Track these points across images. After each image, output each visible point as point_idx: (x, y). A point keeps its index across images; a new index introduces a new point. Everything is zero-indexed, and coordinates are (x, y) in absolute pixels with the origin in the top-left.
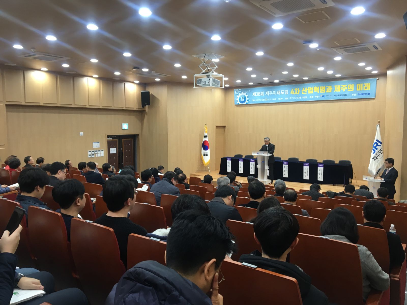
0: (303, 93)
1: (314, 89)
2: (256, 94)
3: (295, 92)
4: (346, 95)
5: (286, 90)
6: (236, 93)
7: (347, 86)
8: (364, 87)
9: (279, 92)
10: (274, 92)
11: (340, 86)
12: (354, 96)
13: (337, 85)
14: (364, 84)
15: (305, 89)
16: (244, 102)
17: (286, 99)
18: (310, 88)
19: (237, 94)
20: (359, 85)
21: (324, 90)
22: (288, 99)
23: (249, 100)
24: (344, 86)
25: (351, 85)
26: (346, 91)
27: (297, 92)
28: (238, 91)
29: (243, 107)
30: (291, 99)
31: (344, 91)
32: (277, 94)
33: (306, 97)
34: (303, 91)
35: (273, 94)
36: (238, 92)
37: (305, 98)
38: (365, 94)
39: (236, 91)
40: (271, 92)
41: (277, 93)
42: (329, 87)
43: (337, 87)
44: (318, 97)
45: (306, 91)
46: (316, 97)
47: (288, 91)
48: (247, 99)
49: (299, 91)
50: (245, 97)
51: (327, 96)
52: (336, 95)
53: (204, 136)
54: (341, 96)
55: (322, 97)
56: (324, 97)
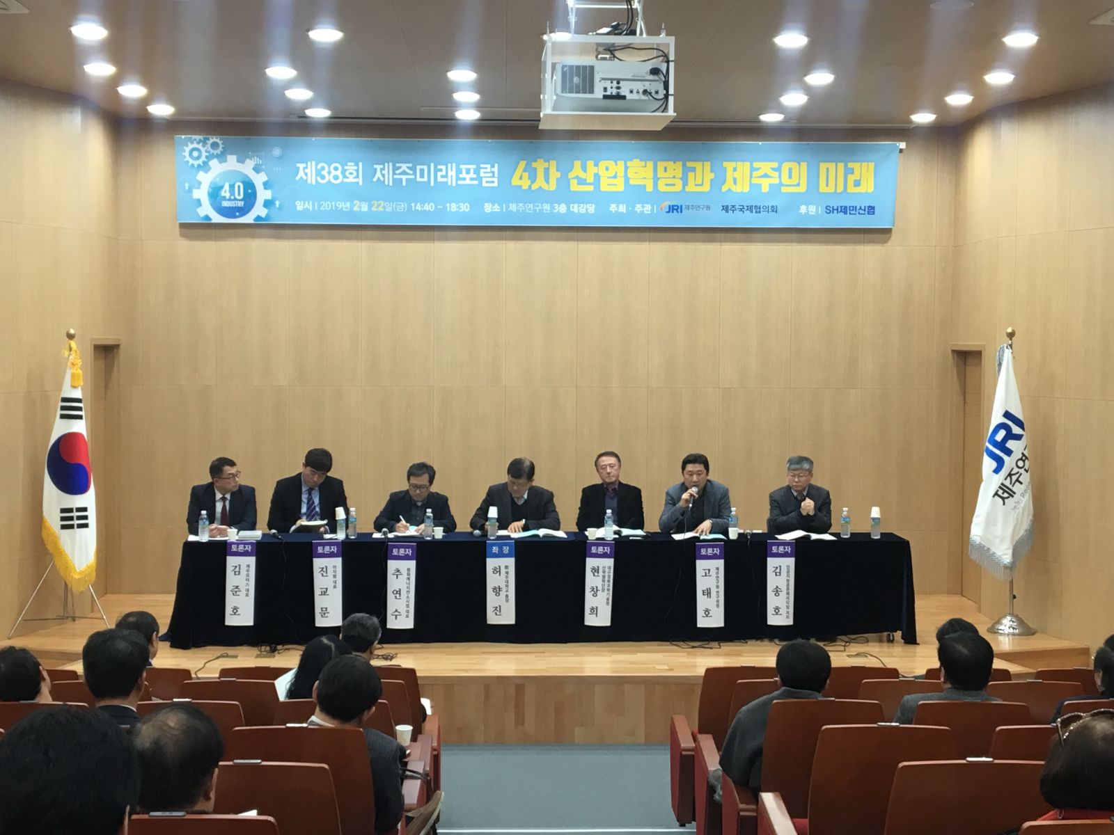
0: (574, 186)
1: (629, 170)
2: (319, 173)
3: (533, 179)
4: (774, 209)
5: (489, 166)
6: (188, 158)
7: (779, 170)
8: (851, 178)
9: (452, 173)
10: (422, 171)
11: (747, 165)
12: (807, 213)
13: (736, 161)
14: (850, 165)
15: (584, 169)
16: (244, 211)
17: (488, 208)
18: (610, 163)
19: (196, 163)
20: (828, 169)
21: (674, 177)
22: (497, 208)
23: (277, 203)
24: (766, 167)
25: (796, 164)
26: (775, 189)
27: (547, 182)
28: (200, 146)
29: (236, 237)
30: (517, 212)
31: (765, 189)
32: (440, 179)
33: (592, 209)
34: (577, 177)
35: (419, 179)
36: (204, 154)
37: (584, 213)
38: (854, 208)
39: (191, 146)
40: (404, 167)
41: (439, 174)
42: (698, 165)
43: (735, 170)
44: (648, 208)
45: (590, 179)
46: (638, 208)
47: (496, 169)
48: (263, 195)
49: (555, 175)
51: (689, 206)
52: (733, 206)
53: (63, 408)
54: (754, 211)
55: (667, 212)
56: (675, 211)
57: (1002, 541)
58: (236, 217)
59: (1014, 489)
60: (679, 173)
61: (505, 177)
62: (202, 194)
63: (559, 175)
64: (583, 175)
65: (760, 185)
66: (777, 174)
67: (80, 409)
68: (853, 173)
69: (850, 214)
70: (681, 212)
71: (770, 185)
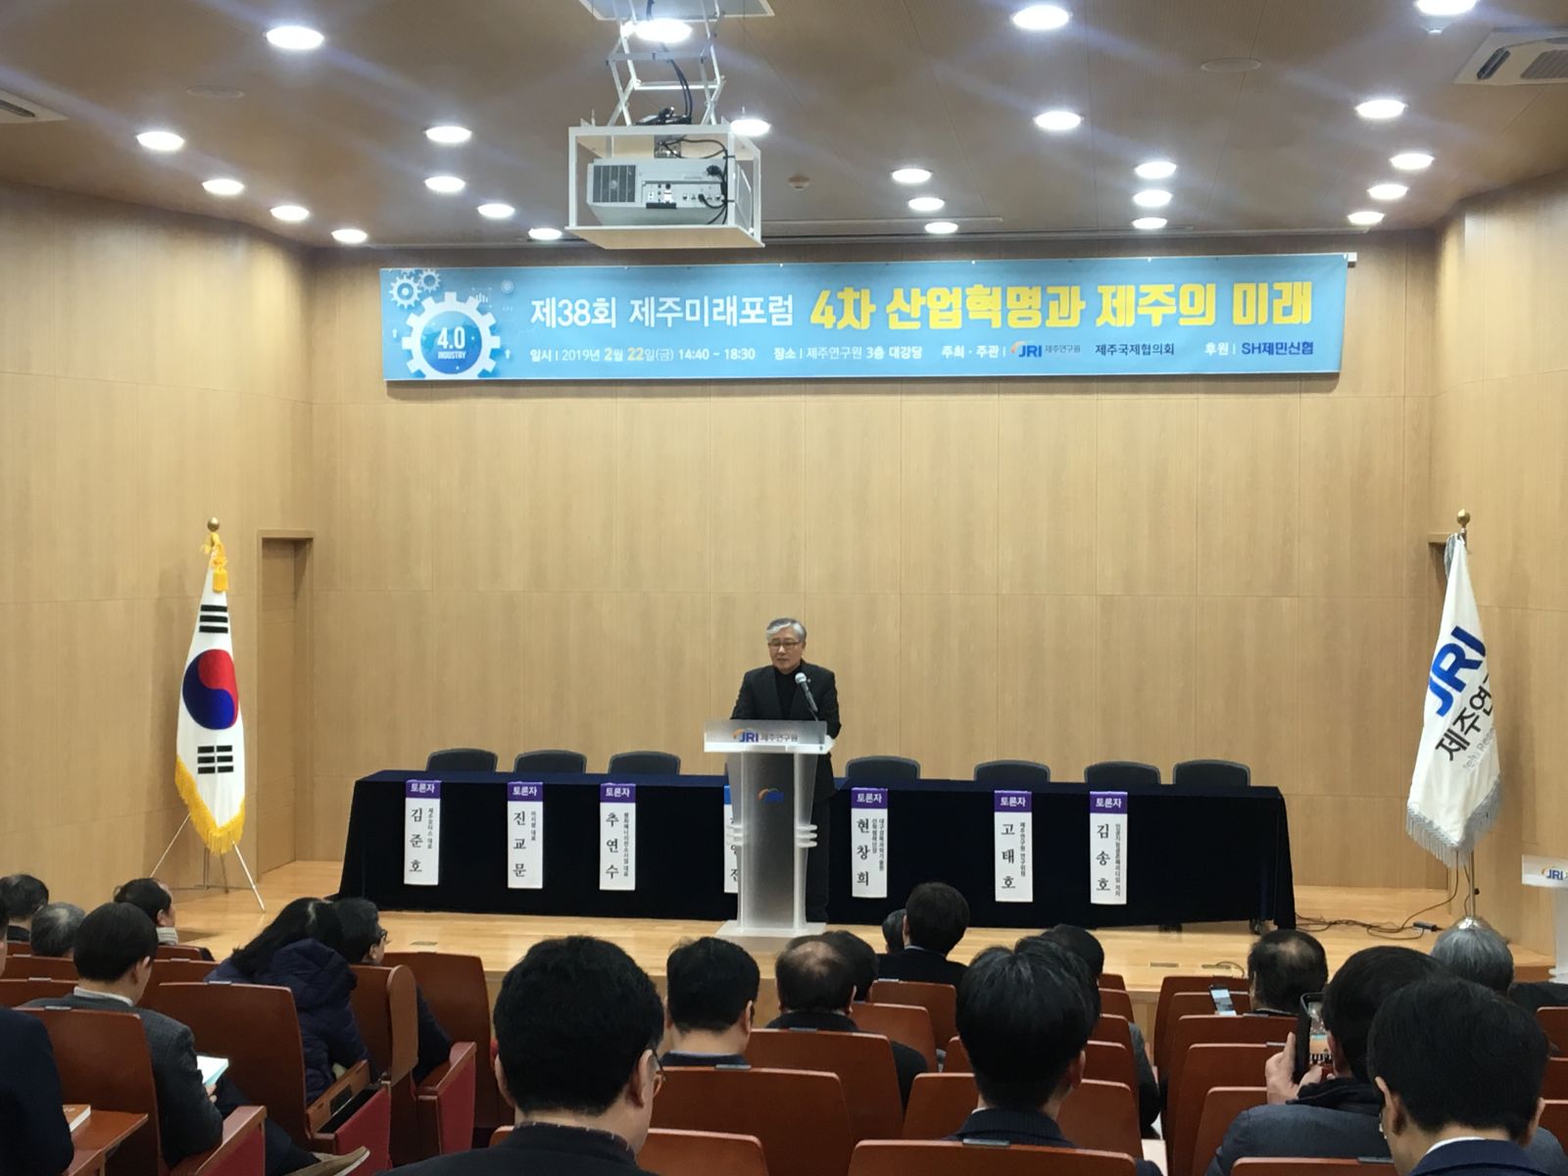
0: (895, 323)
1: (968, 300)
2: (560, 313)
3: (839, 314)
4: (1170, 349)
5: (780, 299)
6: (396, 297)
7: (1176, 295)
8: (1278, 305)
9: (732, 309)
10: (693, 307)
11: (1131, 289)
12: (1216, 354)
13: (1116, 284)
14: (1277, 286)
15: (908, 299)
16: (465, 364)
17: (780, 354)
18: (943, 291)
19: (406, 303)
20: (1245, 293)
21: (1030, 308)
22: (791, 354)
23: (508, 353)
24: (1156, 291)
25: (1200, 287)
26: (1171, 321)
27: (858, 317)
28: (411, 282)
29: (457, 396)
30: (818, 359)
31: (1157, 322)
32: (716, 318)
33: (917, 353)
34: (898, 311)
35: (689, 318)
36: (416, 291)
37: (909, 358)
38: (1283, 346)
39: (400, 282)
40: (670, 302)
41: (716, 310)
42: (1063, 291)
43: (1114, 296)
44: (994, 351)
45: (916, 314)
46: (981, 350)
47: (789, 303)
48: (489, 342)
49: (868, 308)
50: (472, 331)
51: (1050, 347)
52: (1112, 346)
53: (204, 619)
54: (1141, 352)
55: (1020, 356)
56: (1032, 355)
57: (1449, 811)
58: (456, 372)
59: (1467, 738)
60: (1037, 302)
61: (802, 313)
62: (413, 343)
63: (873, 308)
64: (905, 308)
65: (1149, 317)
66: (1173, 301)
67: (224, 620)
68: (1280, 297)
69: (1277, 353)
70: (1040, 355)
71: (1164, 316)
